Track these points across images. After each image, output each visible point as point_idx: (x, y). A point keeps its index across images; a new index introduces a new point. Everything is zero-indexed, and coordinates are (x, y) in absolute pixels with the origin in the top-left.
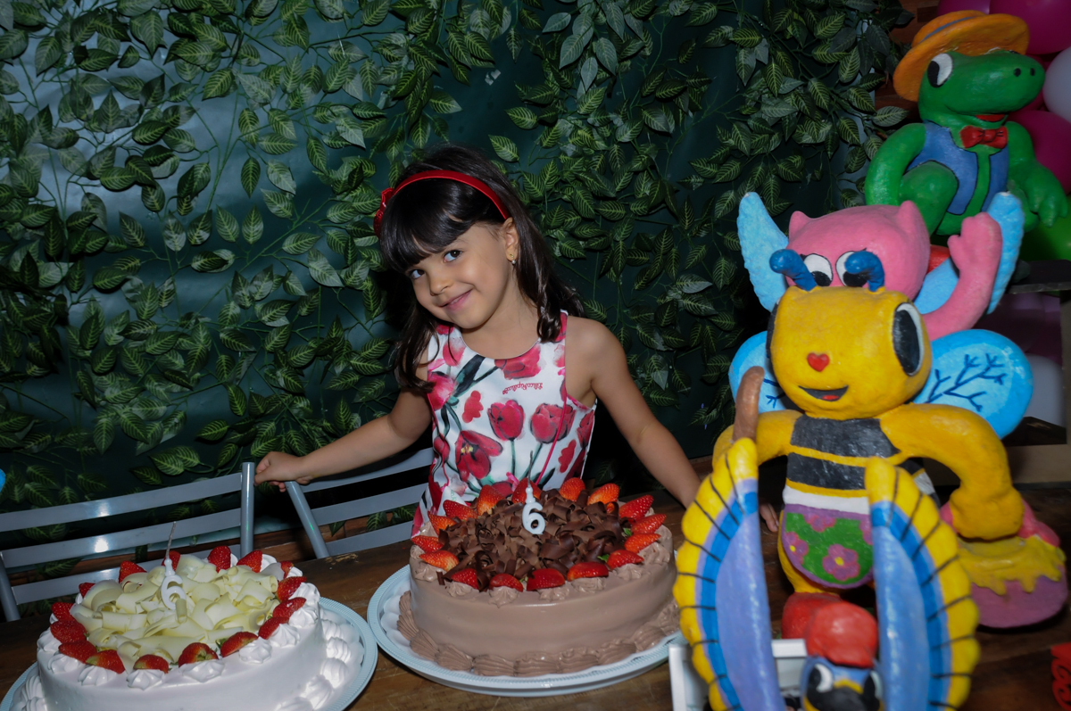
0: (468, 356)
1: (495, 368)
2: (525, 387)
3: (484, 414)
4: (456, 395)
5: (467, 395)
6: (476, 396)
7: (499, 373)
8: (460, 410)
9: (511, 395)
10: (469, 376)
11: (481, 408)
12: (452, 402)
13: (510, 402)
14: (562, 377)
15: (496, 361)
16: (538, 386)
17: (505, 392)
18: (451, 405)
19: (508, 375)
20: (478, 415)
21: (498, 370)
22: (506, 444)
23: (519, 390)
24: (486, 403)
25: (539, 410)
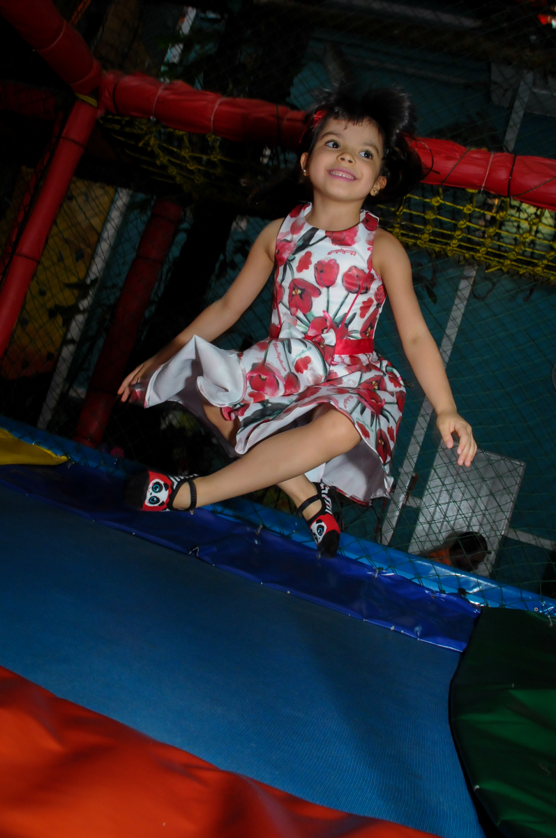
0: (307, 228)
2: (344, 252)
3: (312, 267)
4: (294, 254)
5: (302, 253)
7: (328, 240)
8: (295, 264)
9: (333, 256)
10: (306, 242)
11: (310, 263)
12: (291, 259)
13: (331, 260)
14: (370, 252)
15: (326, 232)
16: (353, 253)
17: (329, 253)
19: (334, 242)
21: (328, 238)
22: (324, 290)
23: (340, 253)
25: (350, 269)
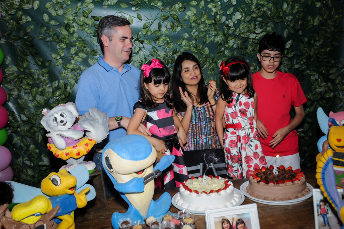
1: (243, 96)
18: (236, 104)
24: (243, 103)
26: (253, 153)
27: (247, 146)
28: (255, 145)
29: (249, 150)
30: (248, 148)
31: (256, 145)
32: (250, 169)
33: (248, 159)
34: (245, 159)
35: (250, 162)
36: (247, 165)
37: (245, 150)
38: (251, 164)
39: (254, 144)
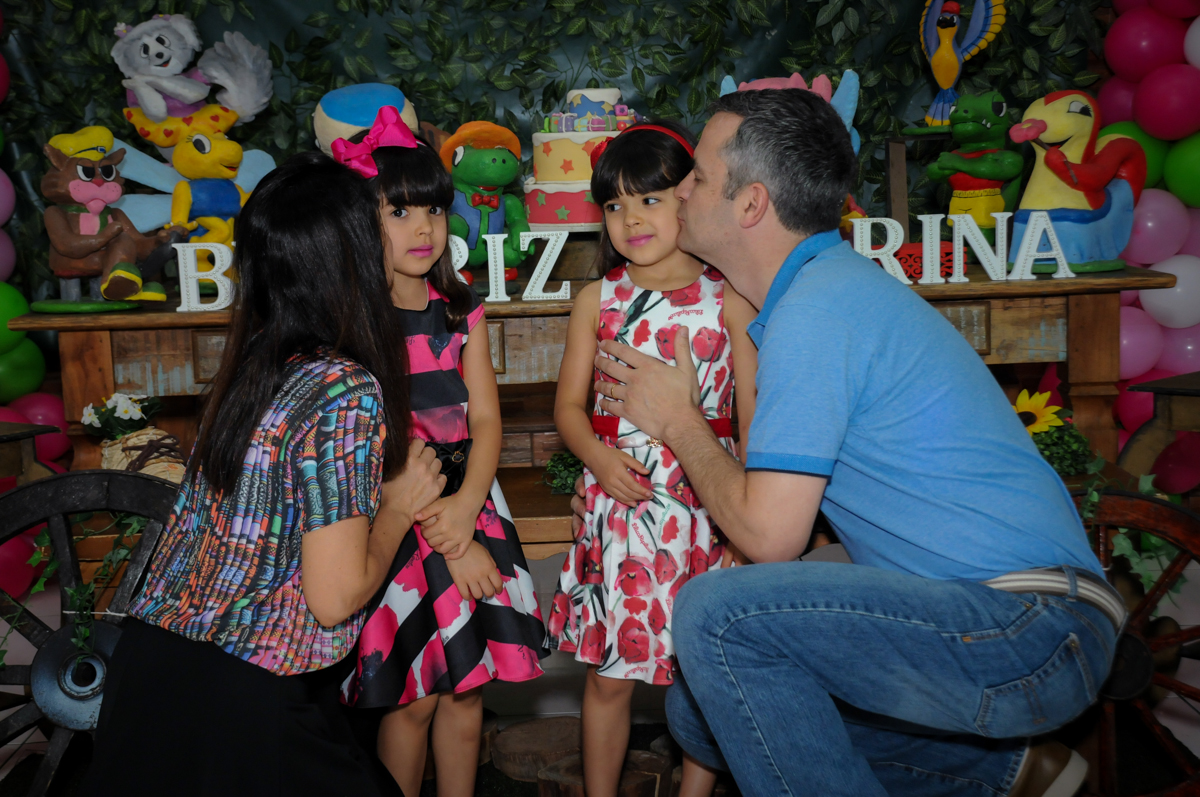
0: (638, 292)
1: (662, 299)
2: (688, 313)
3: (652, 338)
4: (626, 326)
5: (637, 323)
6: (645, 323)
7: (666, 302)
8: (630, 338)
9: (676, 320)
10: (638, 310)
11: (649, 333)
12: (623, 332)
13: (674, 326)
14: (719, 307)
15: (663, 292)
16: (700, 312)
17: (670, 318)
18: (621, 335)
19: (674, 303)
20: (647, 340)
21: (665, 300)
23: (683, 316)
24: (654, 329)
25: (699, 333)
26: (654, 551)
27: (633, 520)
28: (667, 519)
29: (641, 537)
30: (636, 528)
31: (673, 519)
32: (637, 617)
33: (632, 574)
34: (620, 574)
35: (640, 589)
36: (624, 597)
37: (624, 534)
38: (642, 598)
39: (664, 514)
